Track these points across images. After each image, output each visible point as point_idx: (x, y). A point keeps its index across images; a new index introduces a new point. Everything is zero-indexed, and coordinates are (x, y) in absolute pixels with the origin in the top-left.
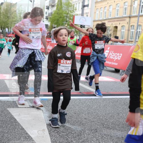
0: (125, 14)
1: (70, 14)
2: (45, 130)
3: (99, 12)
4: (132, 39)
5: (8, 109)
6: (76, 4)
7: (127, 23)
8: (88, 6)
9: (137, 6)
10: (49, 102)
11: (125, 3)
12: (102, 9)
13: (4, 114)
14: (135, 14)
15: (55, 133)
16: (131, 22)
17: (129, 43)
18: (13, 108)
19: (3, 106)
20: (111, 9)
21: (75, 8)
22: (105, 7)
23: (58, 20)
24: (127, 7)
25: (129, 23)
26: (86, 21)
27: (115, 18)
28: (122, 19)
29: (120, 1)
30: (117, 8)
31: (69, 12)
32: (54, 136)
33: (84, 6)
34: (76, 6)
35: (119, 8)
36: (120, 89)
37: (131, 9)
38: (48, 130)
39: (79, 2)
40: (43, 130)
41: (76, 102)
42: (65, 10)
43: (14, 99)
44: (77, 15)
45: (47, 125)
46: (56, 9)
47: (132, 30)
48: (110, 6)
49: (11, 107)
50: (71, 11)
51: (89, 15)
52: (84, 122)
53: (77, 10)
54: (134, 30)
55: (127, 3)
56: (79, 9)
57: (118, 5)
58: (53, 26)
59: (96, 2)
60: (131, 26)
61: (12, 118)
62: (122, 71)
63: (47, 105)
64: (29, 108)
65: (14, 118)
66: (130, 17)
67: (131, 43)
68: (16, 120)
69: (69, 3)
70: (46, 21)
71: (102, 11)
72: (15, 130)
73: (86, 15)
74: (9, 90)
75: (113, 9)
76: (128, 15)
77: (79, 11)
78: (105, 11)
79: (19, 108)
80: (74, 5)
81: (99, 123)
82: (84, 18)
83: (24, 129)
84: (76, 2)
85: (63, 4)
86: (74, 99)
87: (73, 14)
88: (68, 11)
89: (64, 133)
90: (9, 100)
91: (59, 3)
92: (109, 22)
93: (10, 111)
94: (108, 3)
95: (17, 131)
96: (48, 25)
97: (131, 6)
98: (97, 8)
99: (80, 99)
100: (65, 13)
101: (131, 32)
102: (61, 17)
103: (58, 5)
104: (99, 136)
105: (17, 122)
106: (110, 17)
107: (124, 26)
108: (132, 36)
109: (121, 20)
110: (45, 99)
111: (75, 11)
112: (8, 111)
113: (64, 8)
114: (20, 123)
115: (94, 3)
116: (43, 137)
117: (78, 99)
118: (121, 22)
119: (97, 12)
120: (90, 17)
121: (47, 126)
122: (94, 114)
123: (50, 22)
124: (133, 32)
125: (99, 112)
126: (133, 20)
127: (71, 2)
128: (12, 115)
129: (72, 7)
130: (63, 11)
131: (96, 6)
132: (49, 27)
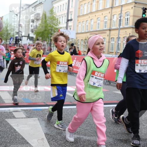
0: (106, 28)
1: (54, 27)
2: (44, 138)
3: (82, 25)
4: (112, 50)
5: (6, 120)
6: (60, 18)
7: (108, 35)
8: (71, 20)
9: (116, 20)
10: (43, 112)
11: (105, 17)
12: (84, 22)
13: (3, 124)
14: (114, 27)
15: (54, 142)
16: (111, 35)
17: (110, 54)
18: (10, 119)
19: (1, 117)
20: (92, 23)
21: (59, 22)
22: (87, 21)
23: (43, 33)
24: (107, 20)
25: (109, 35)
26: (70, 34)
27: (97, 31)
28: (103, 31)
29: (100, 15)
30: (98, 22)
31: (54, 25)
32: (53, 144)
33: (68, 20)
34: (60, 20)
35: (99, 22)
36: (106, 98)
37: (111, 22)
38: (47, 139)
39: (63, 16)
40: (42, 139)
41: (68, 112)
42: (49, 24)
43: (10, 110)
44: (61, 28)
45: (45, 134)
46: (41, 23)
47: (112, 42)
48: (91, 20)
49: (8, 118)
50: (55, 24)
51: (72, 28)
52: (78, 131)
53: (61, 23)
54: (114, 42)
55: (107, 17)
56: (62, 23)
57: (99, 19)
58: (38, 38)
59: (79, 16)
60: (112, 38)
61: (11, 128)
62: (107, 81)
63: (42, 115)
64: (26, 118)
65: (14, 129)
66: (110, 30)
67: (111, 54)
68: (15, 130)
69: (53, 17)
70: (31, 34)
71: (84, 25)
72: (16, 140)
73: (70, 28)
74: (4, 101)
75: (94, 22)
76: (108, 28)
77: (63, 24)
78: (87, 24)
79: (16, 118)
80: (58, 18)
81: (92, 130)
82: (68, 31)
83: (24, 138)
84: (59, 15)
85: (47, 18)
86: (66, 109)
87: (57, 27)
88: (52, 24)
89: (61, 141)
90: (6, 111)
91: (44, 17)
92: (90, 34)
93: (8, 122)
94: (89, 17)
95: (18, 141)
96: (33, 37)
97: (111, 20)
98: (79, 21)
99: (71, 109)
100: (50, 27)
101: (111, 43)
102: (46, 30)
103: (42, 19)
104: (93, 143)
105: (17, 132)
106: (91, 30)
107: (105, 38)
108: (113, 47)
109: (102, 33)
110: (39, 109)
111: (58, 24)
112: (6, 121)
113: (49, 21)
114: (20, 133)
115: (77, 17)
116: (43, 146)
117: (70, 108)
118: (102, 35)
119: (80, 25)
120: (73, 30)
121: (45, 136)
122: (86, 123)
123: (35, 35)
124: (113, 43)
125: (90, 120)
126: (113, 32)
127: (55, 16)
128: (11, 126)
129: (56, 21)
130: (48, 24)
131: (78, 20)
132: (34, 39)
